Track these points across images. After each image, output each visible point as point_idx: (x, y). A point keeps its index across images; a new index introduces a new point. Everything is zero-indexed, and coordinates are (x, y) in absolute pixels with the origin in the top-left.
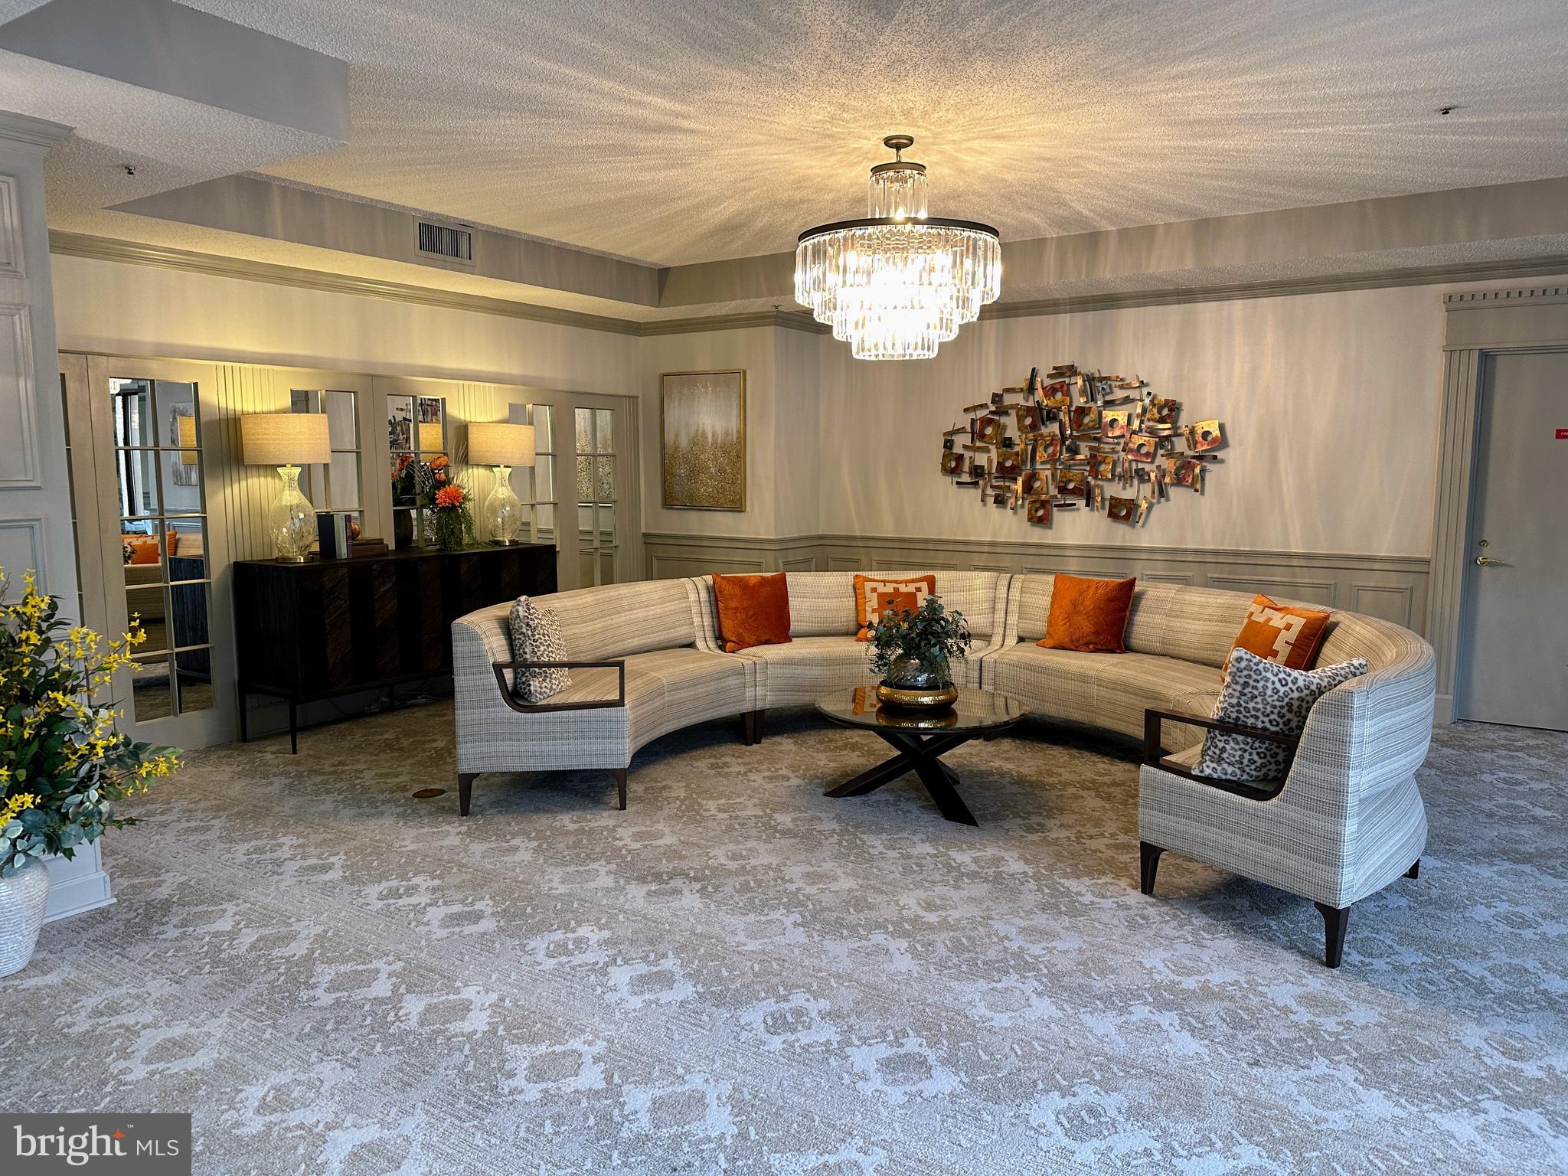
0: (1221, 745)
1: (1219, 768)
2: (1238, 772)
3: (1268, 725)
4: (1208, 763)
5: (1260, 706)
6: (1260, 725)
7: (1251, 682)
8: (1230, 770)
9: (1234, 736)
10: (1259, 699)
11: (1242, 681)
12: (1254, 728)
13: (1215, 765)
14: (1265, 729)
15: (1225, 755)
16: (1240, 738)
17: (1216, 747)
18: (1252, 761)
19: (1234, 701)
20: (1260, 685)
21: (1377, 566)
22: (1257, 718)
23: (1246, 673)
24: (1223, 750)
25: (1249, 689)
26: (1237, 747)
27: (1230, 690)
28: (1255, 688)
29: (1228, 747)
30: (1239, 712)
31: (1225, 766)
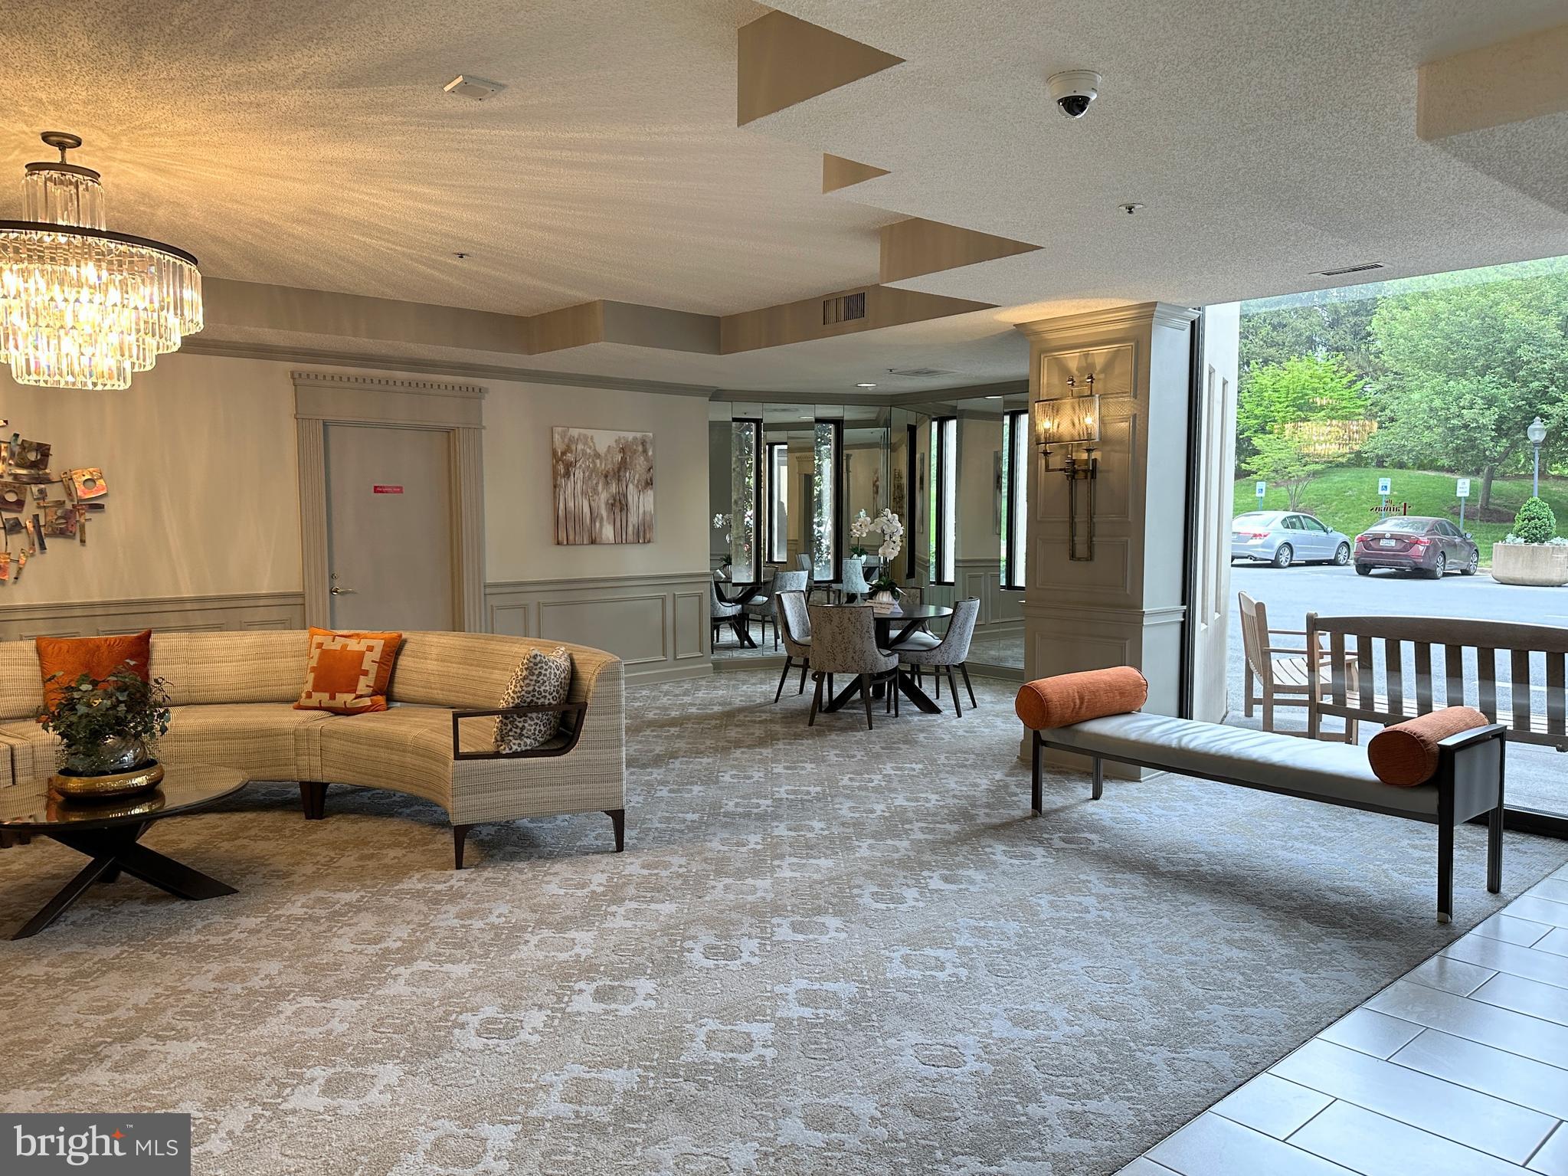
0: (520, 725)
1: (522, 743)
2: (533, 742)
3: (551, 701)
4: (514, 741)
5: (548, 688)
6: (547, 702)
7: (543, 672)
8: (528, 741)
9: (530, 715)
10: (547, 683)
11: (537, 672)
12: (543, 705)
13: (519, 741)
14: (550, 704)
15: (524, 732)
16: (534, 715)
17: (517, 727)
18: (540, 731)
19: (531, 688)
20: (547, 673)
21: (262, 602)
22: (545, 697)
23: (540, 665)
24: (522, 729)
25: (542, 677)
26: (532, 723)
27: (527, 681)
28: (545, 675)
29: (526, 725)
30: (534, 696)
31: (525, 739)
